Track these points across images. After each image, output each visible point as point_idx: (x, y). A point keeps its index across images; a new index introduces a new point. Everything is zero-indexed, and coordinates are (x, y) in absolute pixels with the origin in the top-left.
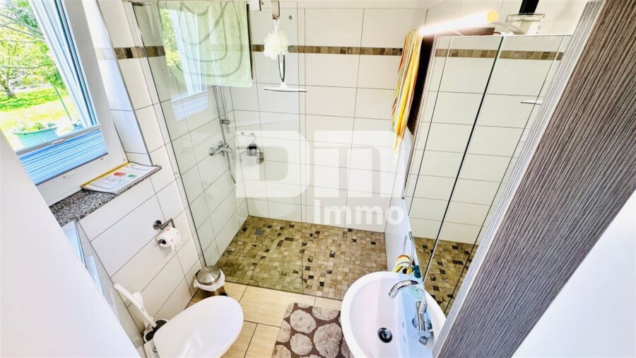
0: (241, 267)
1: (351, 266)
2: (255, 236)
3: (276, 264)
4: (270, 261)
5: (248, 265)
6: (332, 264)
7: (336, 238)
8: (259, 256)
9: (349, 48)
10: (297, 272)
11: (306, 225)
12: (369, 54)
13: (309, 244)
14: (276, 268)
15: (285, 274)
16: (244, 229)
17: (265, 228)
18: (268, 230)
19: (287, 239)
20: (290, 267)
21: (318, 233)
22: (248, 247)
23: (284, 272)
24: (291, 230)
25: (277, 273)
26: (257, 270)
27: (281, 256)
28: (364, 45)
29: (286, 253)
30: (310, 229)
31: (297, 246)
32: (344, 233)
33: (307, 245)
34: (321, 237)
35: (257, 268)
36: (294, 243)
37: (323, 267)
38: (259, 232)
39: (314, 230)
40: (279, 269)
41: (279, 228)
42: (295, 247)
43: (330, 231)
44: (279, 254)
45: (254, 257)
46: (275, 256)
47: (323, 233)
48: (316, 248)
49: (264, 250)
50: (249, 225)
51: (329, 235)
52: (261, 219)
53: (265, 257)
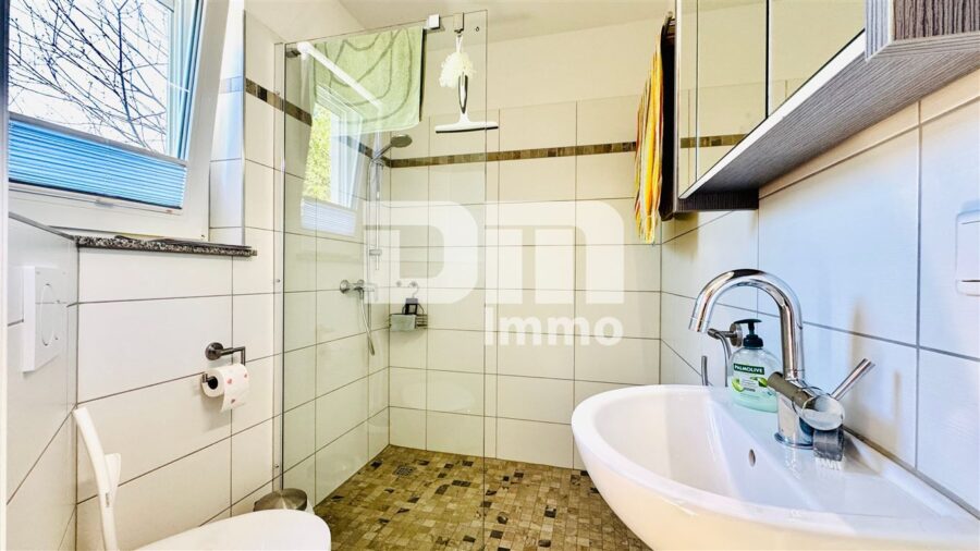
0: (354, 524)
1: (595, 536)
2: (395, 477)
3: (430, 523)
4: (417, 518)
5: (371, 522)
6: (551, 530)
7: (558, 485)
8: (395, 507)
9: (559, 149)
10: (473, 540)
11: (495, 463)
12: (590, 153)
13: (501, 493)
14: (427, 530)
15: (446, 543)
16: (376, 464)
17: (416, 465)
18: (421, 469)
19: (455, 483)
20: (458, 530)
21: (519, 475)
22: (377, 493)
23: (444, 539)
24: (465, 469)
25: (428, 539)
26: (387, 531)
27: (440, 511)
28: (581, 143)
29: (451, 506)
30: (505, 468)
31: (477, 494)
32: (573, 477)
33: (498, 495)
34: (525, 482)
35: (385, 528)
36: (470, 490)
37: (530, 534)
38: (404, 471)
39: (511, 471)
40: (433, 532)
41: (443, 466)
42: (472, 496)
43: (545, 473)
44: (437, 506)
45: (386, 509)
46: (429, 509)
47: (530, 475)
48: (516, 499)
49: (408, 498)
50: (385, 459)
51: (543, 480)
52: (409, 451)
53: (408, 510)
